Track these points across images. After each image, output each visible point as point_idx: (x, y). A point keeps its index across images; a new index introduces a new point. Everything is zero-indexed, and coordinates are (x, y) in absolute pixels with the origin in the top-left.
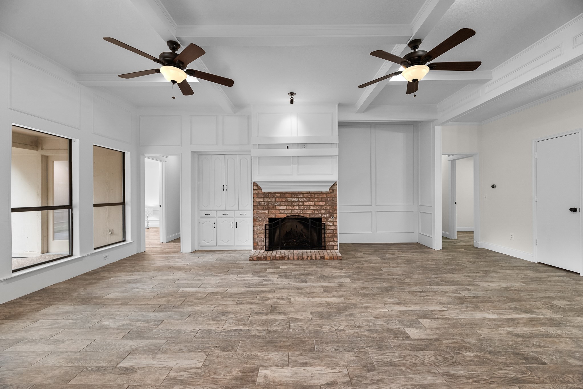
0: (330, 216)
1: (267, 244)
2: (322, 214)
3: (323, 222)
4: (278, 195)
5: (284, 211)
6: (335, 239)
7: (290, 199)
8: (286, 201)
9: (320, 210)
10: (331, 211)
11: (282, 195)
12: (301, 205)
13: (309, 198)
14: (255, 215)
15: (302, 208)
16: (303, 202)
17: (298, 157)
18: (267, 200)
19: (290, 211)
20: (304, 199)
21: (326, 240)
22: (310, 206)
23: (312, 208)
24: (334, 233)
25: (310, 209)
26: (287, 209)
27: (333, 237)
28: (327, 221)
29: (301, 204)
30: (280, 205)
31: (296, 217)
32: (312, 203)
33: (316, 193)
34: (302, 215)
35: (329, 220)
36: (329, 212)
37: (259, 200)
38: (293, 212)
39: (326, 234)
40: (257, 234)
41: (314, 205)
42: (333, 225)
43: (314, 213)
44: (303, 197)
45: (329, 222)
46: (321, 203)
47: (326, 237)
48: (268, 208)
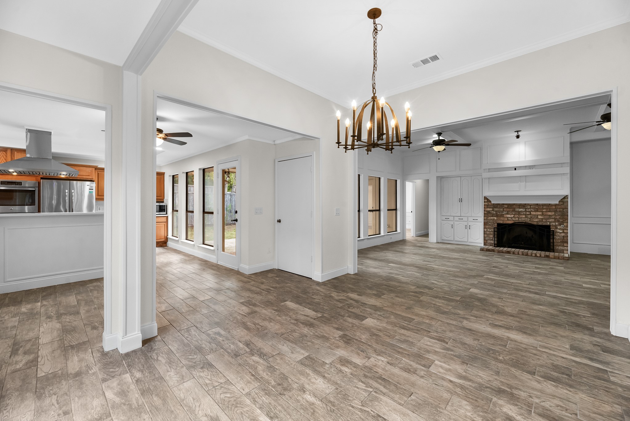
0: (560, 225)
1: (496, 242)
2: (550, 222)
3: (551, 229)
4: (506, 206)
5: (512, 219)
6: (565, 245)
7: (518, 209)
8: (514, 211)
9: (548, 219)
10: (561, 220)
11: (509, 206)
12: (528, 214)
13: (537, 209)
14: (486, 220)
15: (529, 216)
16: (530, 212)
17: (525, 176)
18: (496, 209)
19: (517, 219)
20: (532, 209)
21: (555, 245)
22: (537, 215)
23: (539, 217)
24: (564, 239)
25: (537, 218)
26: (514, 217)
27: (562, 242)
28: (557, 228)
29: (528, 213)
30: (508, 214)
31: (523, 224)
32: (539, 213)
33: (543, 205)
34: (529, 222)
35: (558, 228)
36: (558, 221)
37: (489, 209)
38: (520, 220)
39: (555, 240)
40: (487, 234)
41: (542, 215)
42: (563, 232)
43: (542, 221)
44: (530, 208)
45: (558, 230)
46: (550, 213)
47: (555, 241)
48: (496, 215)
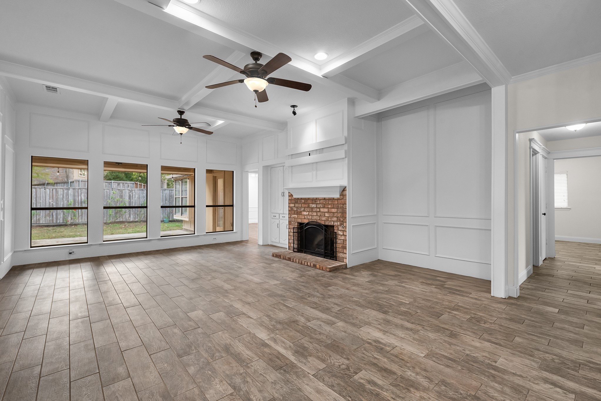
0: (341, 225)
1: (296, 246)
2: (334, 221)
3: (335, 231)
4: (303, 201)
5: (307, 217)
6: (345, 250)
7: (311, 205)
8: (309, 207)
9: (333, 217)
10: (342, 220)
11: (305, 201)
12: (318, 212)
13: (324, 204)
14: (290, 219)
15: (319, 214)
16: (319, 208)
17: (317, 163)
18: (297, 205)
19: (310, 217)
20: (321, 205)
21: (337, 251)
22: (325, 212)
23: (327, 215)
24: (343, 244)
25: (325, 216)
26: (308, 215)
27: (343, 248)
28: (338, 230)
29: (318, 210)
30: (304, 211)
31: (315, 223)
32: (326, 210)
33: (330, 199)
34: (319, 221)
35: (340, 229)
36: (340, 221)
37: (292, 205)
38: (313, 218)
39: (337, 244)
40: (290, 236)
41: (328, 212)
42: (343, 235)
43: (328, 220)
44: (320, 204)
45: (339, 231)
46: (334, 210)
47: (337, 247)
48: (297, 212)
